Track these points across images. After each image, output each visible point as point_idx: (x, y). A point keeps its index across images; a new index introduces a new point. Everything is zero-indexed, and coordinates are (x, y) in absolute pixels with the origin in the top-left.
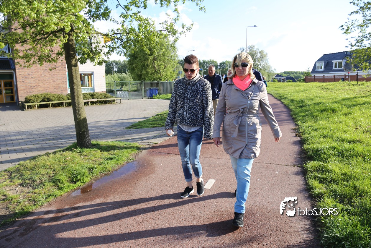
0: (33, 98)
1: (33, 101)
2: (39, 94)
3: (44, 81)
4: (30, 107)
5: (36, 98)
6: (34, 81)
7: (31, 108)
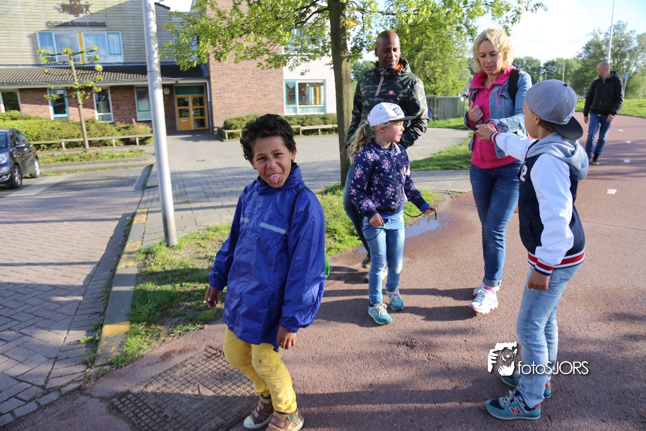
0: (235, 122)
1: (236, 127)
2: (243, 116)
3: (250, 96)
4: (231, 136)
5: (239, 122)
6: (236, 95)
7: (233, 138)
